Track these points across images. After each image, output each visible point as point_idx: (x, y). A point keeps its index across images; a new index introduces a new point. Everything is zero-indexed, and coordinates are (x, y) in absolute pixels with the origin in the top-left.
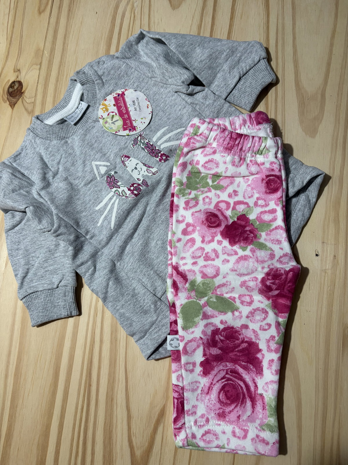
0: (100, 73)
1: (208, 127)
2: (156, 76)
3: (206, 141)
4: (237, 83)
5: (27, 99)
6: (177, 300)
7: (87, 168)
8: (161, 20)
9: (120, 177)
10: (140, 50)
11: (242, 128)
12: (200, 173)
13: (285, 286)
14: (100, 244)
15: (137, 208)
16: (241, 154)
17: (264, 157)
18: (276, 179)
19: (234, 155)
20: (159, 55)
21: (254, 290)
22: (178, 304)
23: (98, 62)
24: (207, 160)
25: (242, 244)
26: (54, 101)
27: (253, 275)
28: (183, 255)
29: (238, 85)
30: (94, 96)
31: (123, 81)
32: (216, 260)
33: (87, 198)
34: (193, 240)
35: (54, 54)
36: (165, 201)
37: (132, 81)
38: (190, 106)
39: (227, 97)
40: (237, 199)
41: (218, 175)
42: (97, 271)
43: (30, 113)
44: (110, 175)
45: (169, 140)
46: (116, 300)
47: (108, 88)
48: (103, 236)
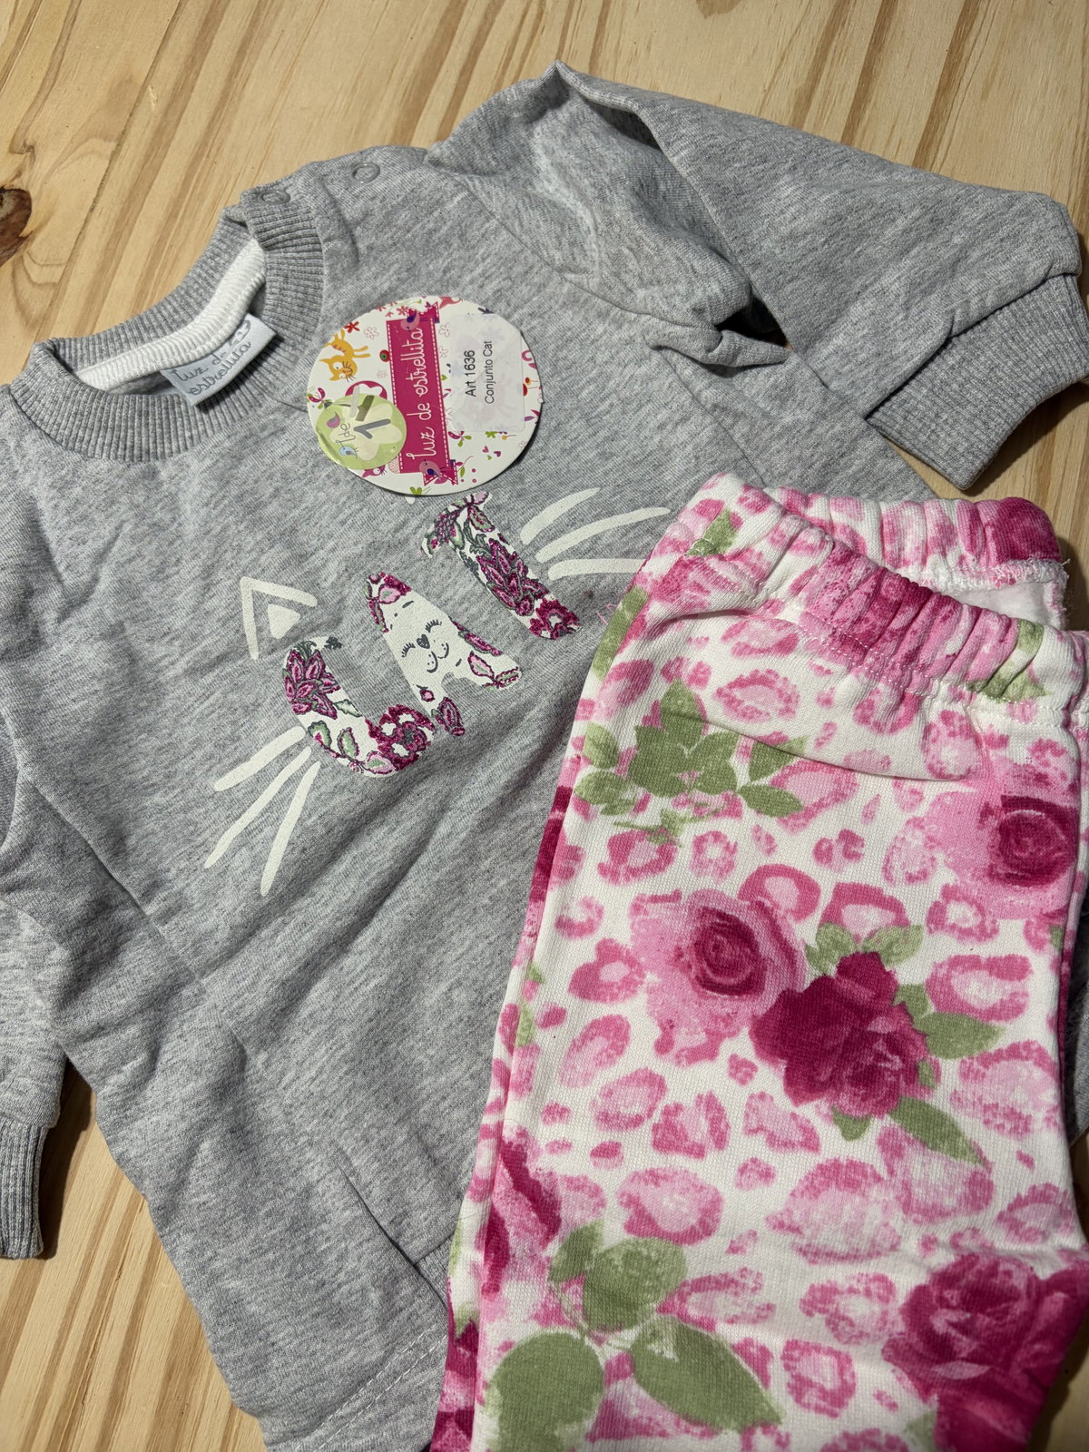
0: (351, 211)
1: (776, 529)
2: (584, 264)
3: (757, 588)
4: (931, 359)
5: (36, 267)
6: (492, 1320)
7: (215, 601)
8: (649, 48)
9: (350, 668)
10: (539, 150)
11: (930, 560)
12: (701, 719)
13: (1016, 1349)
14: (196, 953)
15: (392, 817)
16: (905, 679)
17: (1012, 715)
18: (1051, 824)
19: (876, 675)
20: (615, 179)
21: (864, 1341)
22: (491, 1337)
23: (353, 165)
24: (746, 675)
25: (844, 1100)
26: (141, 294)
27: (872, 1267)
28: (559, 1094)
29: (933, 366)
30: (309, 301)
31: (441, 263)
32: (712, 1156)
33: (189, 730)
34: (619, 1029)
35: (185, 108)
36: (520, 811)
37: (479, 270)
38: (708, 419)
39: (876, 409)
40: (852, 874)
41: (785, 747)
42: (158, 1072)
43: (33, 326)
44: (307, 651)
45: (591, 549)
46: (216, 1229)
47: (371, 280)
48: (218, 918)
